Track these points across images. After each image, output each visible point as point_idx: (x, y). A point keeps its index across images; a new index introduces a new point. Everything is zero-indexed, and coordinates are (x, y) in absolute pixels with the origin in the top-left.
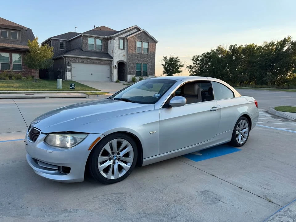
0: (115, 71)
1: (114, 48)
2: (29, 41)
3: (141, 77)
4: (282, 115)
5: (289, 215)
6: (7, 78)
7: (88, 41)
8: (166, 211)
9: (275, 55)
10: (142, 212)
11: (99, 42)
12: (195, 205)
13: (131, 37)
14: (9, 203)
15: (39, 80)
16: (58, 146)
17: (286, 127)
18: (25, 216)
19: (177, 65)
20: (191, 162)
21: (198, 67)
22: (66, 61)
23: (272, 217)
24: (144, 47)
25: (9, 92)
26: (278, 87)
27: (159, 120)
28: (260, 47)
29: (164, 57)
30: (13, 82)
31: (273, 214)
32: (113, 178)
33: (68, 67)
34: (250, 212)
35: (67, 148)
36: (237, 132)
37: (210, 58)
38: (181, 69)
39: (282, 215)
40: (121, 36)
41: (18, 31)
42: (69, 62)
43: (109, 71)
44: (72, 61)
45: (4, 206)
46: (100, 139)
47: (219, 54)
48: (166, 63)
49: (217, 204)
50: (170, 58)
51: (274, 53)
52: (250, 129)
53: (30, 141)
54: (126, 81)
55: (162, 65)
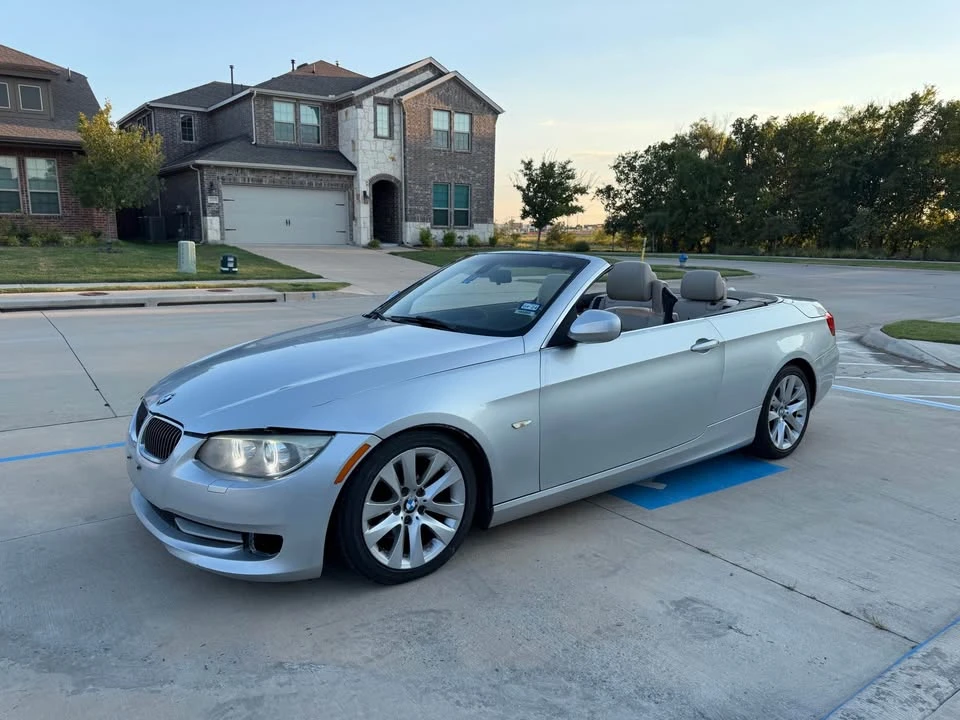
0: (365, 211)
1: (361, 135)
2: (83, 116)
3: (448, 229)
4: (908, 351)
5: (938, 668)
6: (15, 239)
7: (272, 113)
8: (574, 661)
9: (883, 148)
10: (505, 668)
11: (309, 116)
12: (658, 644)
13: (413, 98)
14: (106, 649)
15: (117, 244)
16: (240, 471)
17: (922, 389)
18: (162, 686)
19: (567, 189)
20: (634, 511)
21: (634, 192)
22: (202, 180)
23: (888, 674)
24: (457, 128)
25: (25, 286)
26: (892, 255)
27: (538, 387)
28: (835, 125)
29: (523, 162)
30: (35, 253)
31: (892, 666)
32: (406, 564)
33: (211, 200)
34: (823, 660)
35: (271, 478)
36: (773, 415)
37: (670, 161)
38: (580, 200)
39: (918, 668)
40: (381, 95)
41: (44, 83)
42: (212, 185)
43: (343, 212)
44: (223, 179)
45: (93, 657)
46: (368, 451)
47: (701, 147)
48: (531, 180)
49: (724, 638)
50: (544, 164)
51: (878, 142)
52: (811, 403)
53: (147, 456)
54: (402, 244)
55: (519, 188)
